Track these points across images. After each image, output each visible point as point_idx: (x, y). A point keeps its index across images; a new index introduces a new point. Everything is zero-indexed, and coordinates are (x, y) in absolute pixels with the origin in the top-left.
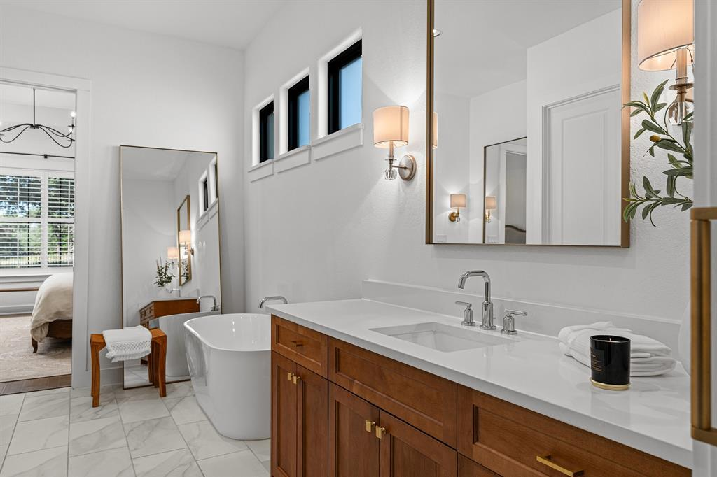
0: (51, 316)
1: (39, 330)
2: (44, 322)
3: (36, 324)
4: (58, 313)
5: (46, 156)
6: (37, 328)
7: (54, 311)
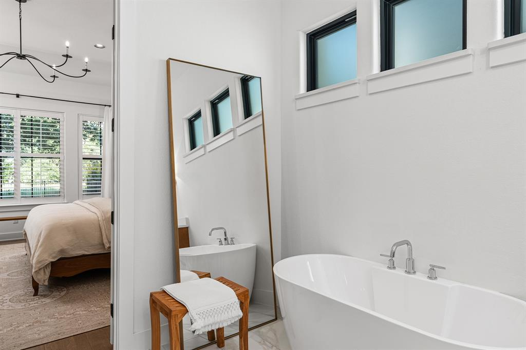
0: (54, 255)
1: (42, 271)
2: (47, 262)
3: (39, 265)
4: (62, 251)
5: (18, 96)
6: (40, 269)
7: (57, 249)
